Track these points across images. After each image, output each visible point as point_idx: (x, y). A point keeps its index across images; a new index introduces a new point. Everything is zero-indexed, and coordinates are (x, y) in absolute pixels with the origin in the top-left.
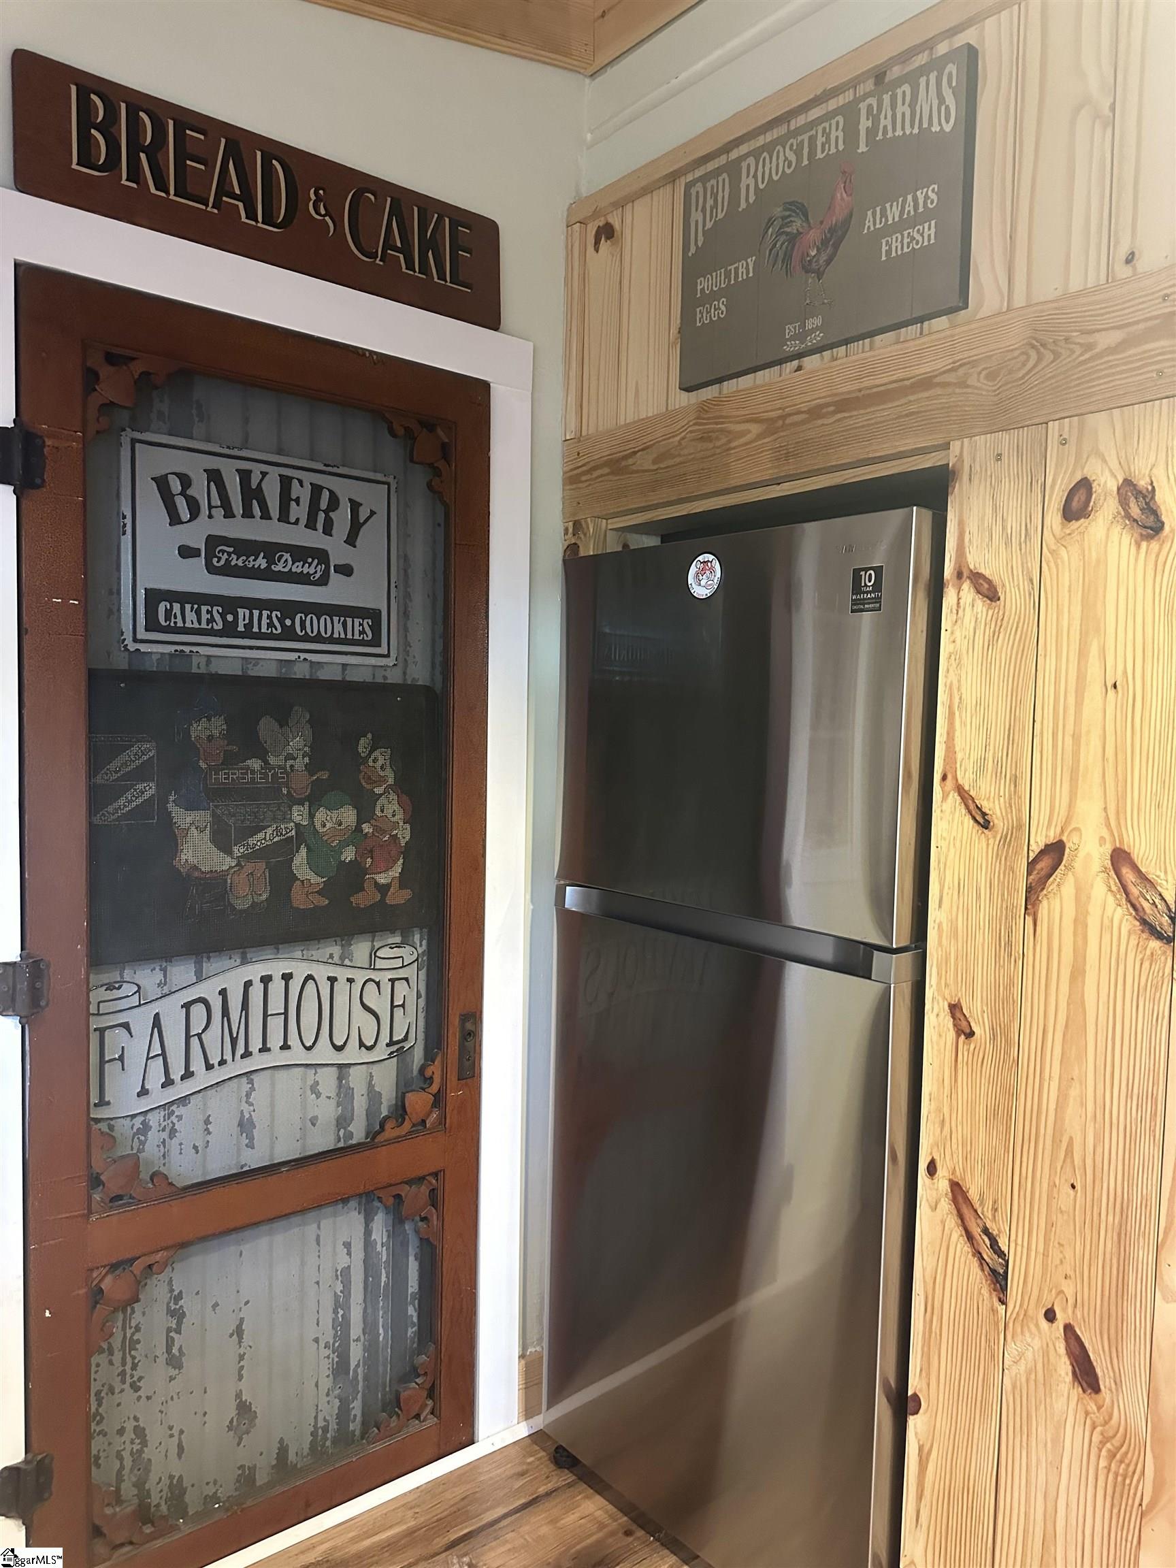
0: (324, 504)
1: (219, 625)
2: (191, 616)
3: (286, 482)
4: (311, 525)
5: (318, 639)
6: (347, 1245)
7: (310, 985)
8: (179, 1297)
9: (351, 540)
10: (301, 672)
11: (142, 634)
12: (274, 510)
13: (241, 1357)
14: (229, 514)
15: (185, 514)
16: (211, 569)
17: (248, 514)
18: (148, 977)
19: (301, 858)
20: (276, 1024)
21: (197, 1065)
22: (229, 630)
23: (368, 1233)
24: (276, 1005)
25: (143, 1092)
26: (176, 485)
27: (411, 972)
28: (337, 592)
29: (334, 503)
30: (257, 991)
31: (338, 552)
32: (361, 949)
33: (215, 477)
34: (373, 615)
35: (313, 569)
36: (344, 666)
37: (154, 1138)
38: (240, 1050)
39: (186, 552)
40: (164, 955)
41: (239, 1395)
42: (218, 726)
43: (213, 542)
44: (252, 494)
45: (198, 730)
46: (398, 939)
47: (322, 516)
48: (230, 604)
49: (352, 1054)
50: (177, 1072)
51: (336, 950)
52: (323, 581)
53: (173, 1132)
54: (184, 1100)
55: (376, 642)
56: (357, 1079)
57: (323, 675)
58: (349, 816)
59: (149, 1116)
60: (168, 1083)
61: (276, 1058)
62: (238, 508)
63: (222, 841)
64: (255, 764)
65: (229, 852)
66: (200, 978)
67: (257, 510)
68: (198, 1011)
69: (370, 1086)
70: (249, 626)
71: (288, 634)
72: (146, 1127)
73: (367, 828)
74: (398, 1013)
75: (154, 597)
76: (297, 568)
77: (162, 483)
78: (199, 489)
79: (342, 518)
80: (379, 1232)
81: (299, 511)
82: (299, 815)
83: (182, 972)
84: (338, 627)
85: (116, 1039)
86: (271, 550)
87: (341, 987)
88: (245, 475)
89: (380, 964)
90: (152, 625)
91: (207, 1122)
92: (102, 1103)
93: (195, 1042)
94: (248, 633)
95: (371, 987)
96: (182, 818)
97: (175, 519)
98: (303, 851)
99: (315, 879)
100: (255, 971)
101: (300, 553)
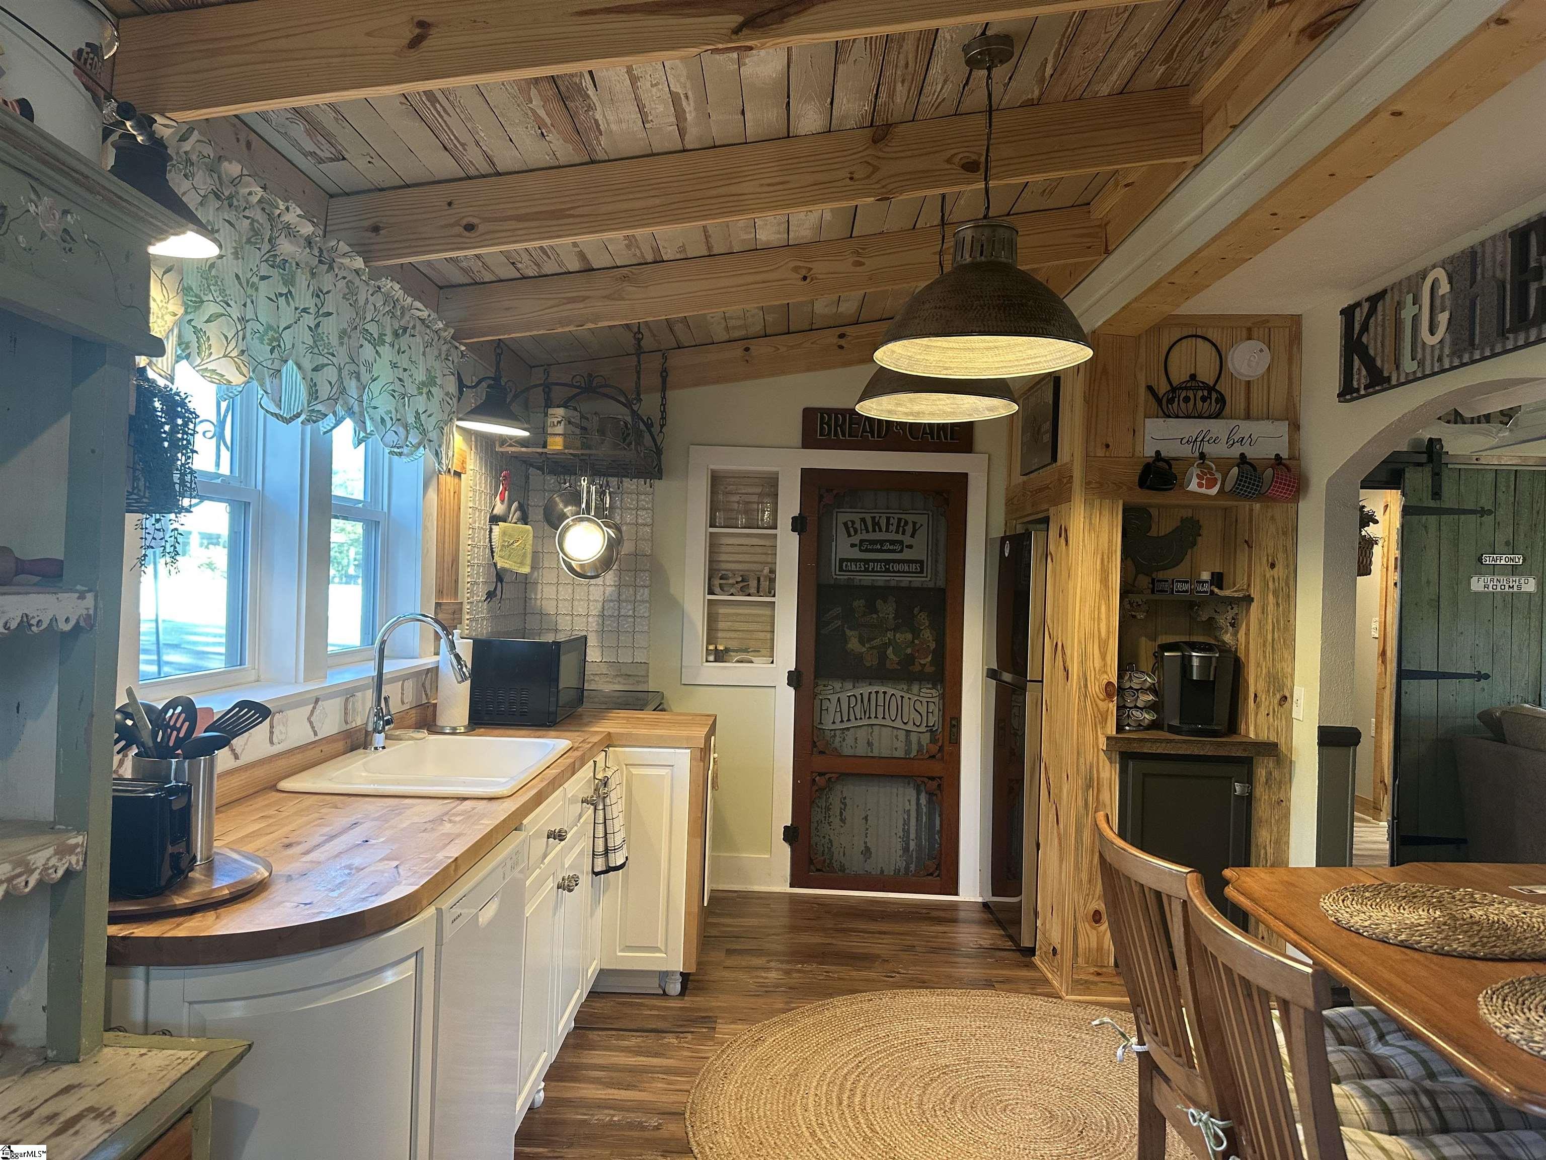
0: (902, 524)
1: (863, 569)
2: (854, 566)
3: (888, 519)
4: (897, 532)
5: (899, 572)
6: (909, 801)
7: (893, 697)
8: (845, 798)
9: (912, 536)
10: (893, 584)
11: (838, 573)
12: (884, 529)
13: (867, 829)
14: (868, 532)
15: (852, 533)
16: (861, 550)
17: (874, 531)
18: (838, 685)
19: (890, 650)
20: (880, 709)
21: (852, 717)
22: (866, 570)
23: (918, 799)
24: (881, 703)
25: (834, 723)
26: (850, 524)
27: (936, 700)
28: (907, 555)
29: (906, 523)
30: (873, 696)
31: (907, 540)
32: (915, 688)
33: (863, 520)
34: (921, 562)
35: (897, 547)
36: (910, 582)
37: (838, 739)
38: (867, 716)
39: (853, 545)
40: (843, 678)
41: (865, 843)
42: (862, 602)
43: (862, 541)
44: (876, 524)
45: (856, 604)
46: (930, 686)
47: (901, 529)
48: (867, 562)
49: (910, 727)
50: (845, 719)
51: (905, 688)
52: (901, 551)
53: (844, 739)
54: (848, 729)
55: (922, 572)
56: (914, 738)
57: (903, 585)
58: (909, 636)
59: (837, 732)
60: (842, 721)
61: (880, 721)
62: (870, 529)
63: (862, 642)
64: (875, 616)
65: (864, 646)
66: (854, 687)
67: (877, 530)
68: (853, 699)
69: (919, 742)
70: (873, 569)
71: (887, 571)
72: (835, 736)
73: (916, 642)
74: (930, 715)
75: (842, 561)
76: (891, 547)
77: (845, 524)
78: (857, 525)
79: (909, 529)
80: (923, 801)
81: (893, 528)
82: (890, 635)
83: (849, 685)
84: (907, 568)
85: (826, 704)
86: (882, 542)
87: (906, 700)
88: (873, 518)
89: (921, 694)
90: (841, 569)
91: (856, 739)
92: (820, 723)
93: (851, 710)
94: (873, 571)
95: (918, 703)
96: (849, 633)
97: (849, 535)
98: (891, 648)
99: (896, 659)
100: (874, 689)
101: (893, 542)
